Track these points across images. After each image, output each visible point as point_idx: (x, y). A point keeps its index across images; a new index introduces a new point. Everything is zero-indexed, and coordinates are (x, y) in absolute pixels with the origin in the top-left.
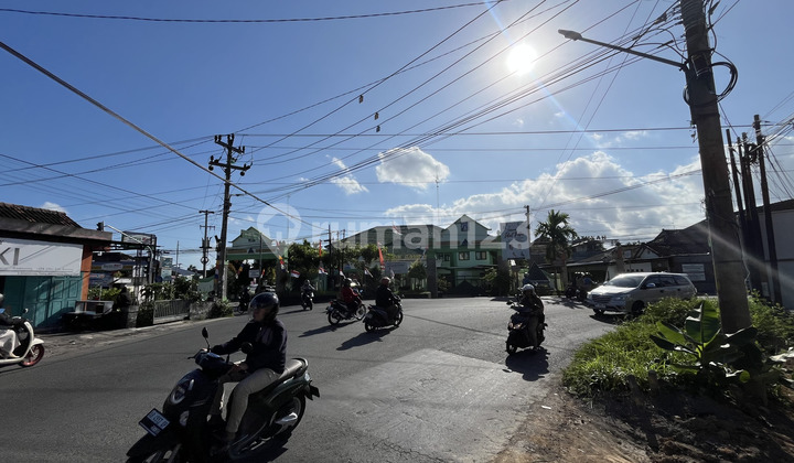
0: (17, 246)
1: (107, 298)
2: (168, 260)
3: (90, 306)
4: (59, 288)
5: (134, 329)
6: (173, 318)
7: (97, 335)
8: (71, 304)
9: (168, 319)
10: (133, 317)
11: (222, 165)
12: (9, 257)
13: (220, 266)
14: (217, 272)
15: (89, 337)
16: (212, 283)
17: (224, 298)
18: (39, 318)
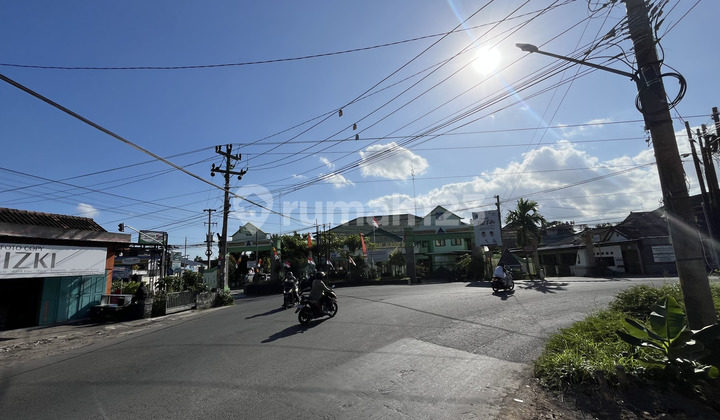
0: (54, 251)
1: (127, 291)
2: (177, 254)
3: (113, 300)
4: (87, 284)
6: (182, 308)
7: (119, 326)
8: (98, 298)
9: (178, 309)
12: (48, 261)
14: (220, 263)
15: (112, 327)
16: (215, 272)
17: (227, 288)
18: (72, 311)
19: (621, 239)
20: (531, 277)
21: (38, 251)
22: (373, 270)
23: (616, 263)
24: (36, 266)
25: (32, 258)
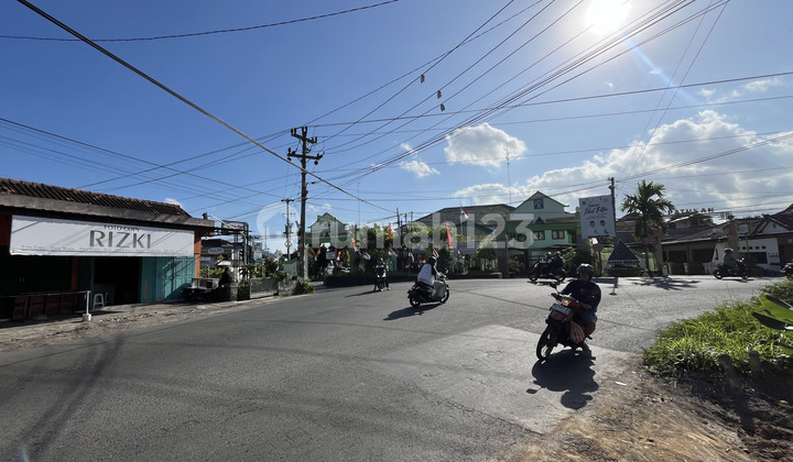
0: (149, 232)
1: (214, 276)
2: (258, 244)
3: (202, 282)
4: (179, 267)
5: (236, 302)
6: (265, 294)
7: (209, 306)
8: (189, 280)
9: (262, 295)
10: (234, 292)
11: (298, 156)
12: (144, 241)
13: (301, 249)
14: (299, 255)
15: (203, 307)
16: (295, 264)
17: (306, 278)
18: (168, 291)
19: (780, 230)
20: (651, 274)
21: (136, 231)
22: (460, 264)
23: (769, 260)
24: (135, 246)
25: (130, 238)
